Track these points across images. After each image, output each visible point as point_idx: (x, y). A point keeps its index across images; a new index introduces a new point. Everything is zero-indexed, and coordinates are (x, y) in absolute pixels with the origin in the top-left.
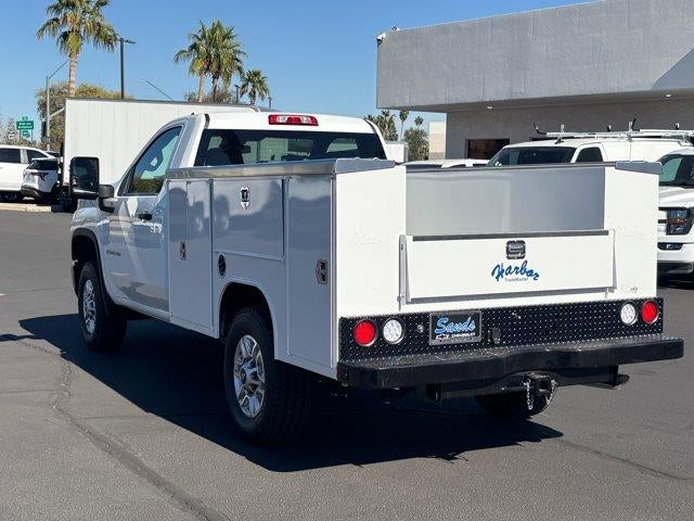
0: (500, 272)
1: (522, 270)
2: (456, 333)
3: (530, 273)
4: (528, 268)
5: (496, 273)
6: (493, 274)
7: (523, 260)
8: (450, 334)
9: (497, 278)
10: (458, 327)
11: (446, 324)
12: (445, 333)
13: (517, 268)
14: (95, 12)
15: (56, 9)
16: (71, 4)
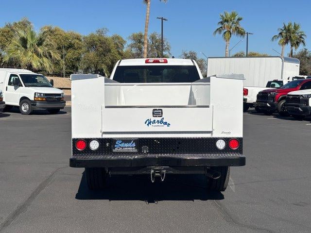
0: (149, 122)
1: (161, 122)
2: (125, 147)
3: (166, 123)
4: (164, 121)
5: (147, 122)
6: (146, 123)
7: (161, 118)
8: (122, 148)
9: (148, 125)
10: (126, 145)
11: (121, 143)
12: (120, 147)
13: (158, 121)
14: (237, 23)
15: (222, 23)
16: (226, 21)
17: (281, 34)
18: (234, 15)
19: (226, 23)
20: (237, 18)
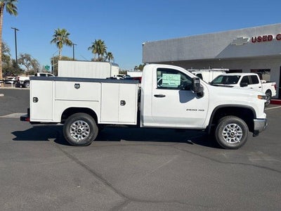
14: (66, 37)
15: (56, 36)
16: (59, 35)
17: (93, 46)
18: (64, 31)
19: (59, 37)
20: (66, 33)
